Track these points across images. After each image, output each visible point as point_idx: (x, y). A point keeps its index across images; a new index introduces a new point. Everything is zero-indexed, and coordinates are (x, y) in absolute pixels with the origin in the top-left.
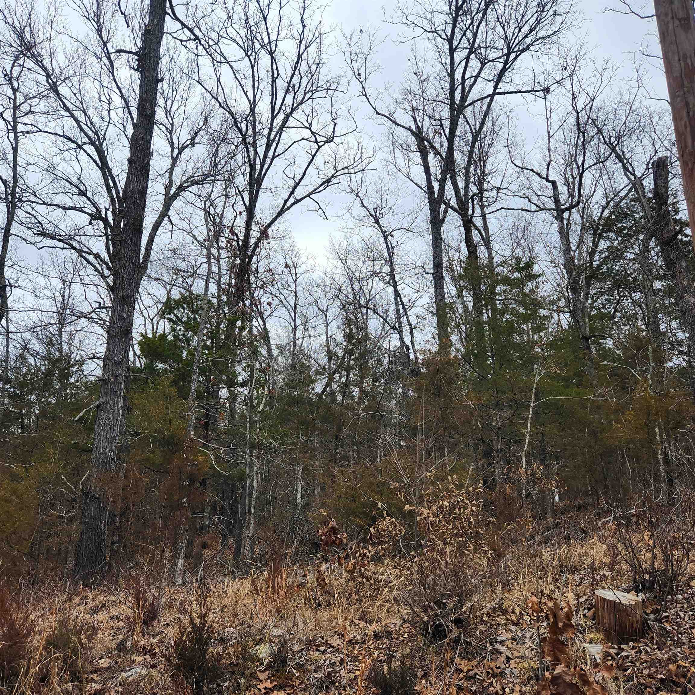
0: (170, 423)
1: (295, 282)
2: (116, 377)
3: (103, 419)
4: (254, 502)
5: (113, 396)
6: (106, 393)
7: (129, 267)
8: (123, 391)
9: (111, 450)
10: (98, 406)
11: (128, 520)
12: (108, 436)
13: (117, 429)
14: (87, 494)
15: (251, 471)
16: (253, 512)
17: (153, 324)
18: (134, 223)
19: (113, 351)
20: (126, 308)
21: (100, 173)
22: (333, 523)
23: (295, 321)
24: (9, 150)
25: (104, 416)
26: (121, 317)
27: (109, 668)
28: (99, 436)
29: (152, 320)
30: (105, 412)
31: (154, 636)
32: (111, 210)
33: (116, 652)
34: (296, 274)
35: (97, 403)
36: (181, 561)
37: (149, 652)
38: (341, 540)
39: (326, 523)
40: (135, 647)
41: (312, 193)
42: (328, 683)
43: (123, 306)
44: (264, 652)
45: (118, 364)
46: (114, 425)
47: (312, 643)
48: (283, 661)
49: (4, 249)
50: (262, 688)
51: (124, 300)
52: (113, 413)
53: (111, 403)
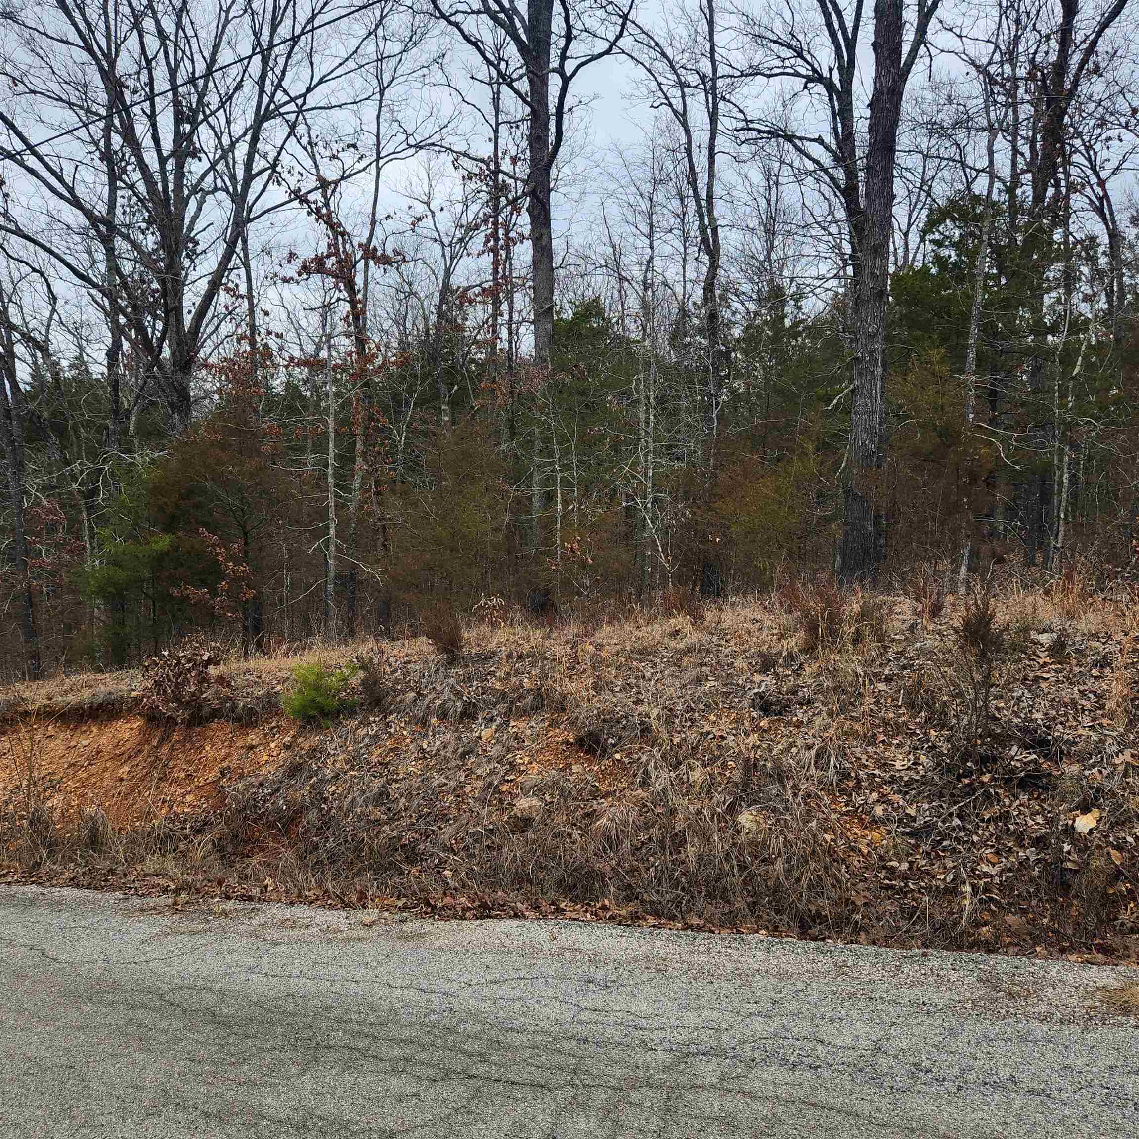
0: (942, 409)
2: (871, 353)
3: (859, 405)
4: (1064, 504)
5: (868, 378)
6: (861, 374)
7: (880, 203)
8: (880, 370)
9: (871, 441)
10: (853, 391)
12: (867, 426)
13: (876, 416)
15: (1061, 460)
16: (1062, 516)
19: (866, 321)
20: (878, 262)
26: (872, 273)
30: (861, 397)
32: (837, 65)
35: (852, 387)
36: (963, 569)
42: (1105, 662)
43: (875, 259)
44: (1045, 639)
45: (872, 337)
46: (873, 412)
47: (1094, 636)
48: (1063, 646)
49: (711, 175)
50: (1041, 661)
51: (876, 251)
52: (870, 398)
53: (866, 385)
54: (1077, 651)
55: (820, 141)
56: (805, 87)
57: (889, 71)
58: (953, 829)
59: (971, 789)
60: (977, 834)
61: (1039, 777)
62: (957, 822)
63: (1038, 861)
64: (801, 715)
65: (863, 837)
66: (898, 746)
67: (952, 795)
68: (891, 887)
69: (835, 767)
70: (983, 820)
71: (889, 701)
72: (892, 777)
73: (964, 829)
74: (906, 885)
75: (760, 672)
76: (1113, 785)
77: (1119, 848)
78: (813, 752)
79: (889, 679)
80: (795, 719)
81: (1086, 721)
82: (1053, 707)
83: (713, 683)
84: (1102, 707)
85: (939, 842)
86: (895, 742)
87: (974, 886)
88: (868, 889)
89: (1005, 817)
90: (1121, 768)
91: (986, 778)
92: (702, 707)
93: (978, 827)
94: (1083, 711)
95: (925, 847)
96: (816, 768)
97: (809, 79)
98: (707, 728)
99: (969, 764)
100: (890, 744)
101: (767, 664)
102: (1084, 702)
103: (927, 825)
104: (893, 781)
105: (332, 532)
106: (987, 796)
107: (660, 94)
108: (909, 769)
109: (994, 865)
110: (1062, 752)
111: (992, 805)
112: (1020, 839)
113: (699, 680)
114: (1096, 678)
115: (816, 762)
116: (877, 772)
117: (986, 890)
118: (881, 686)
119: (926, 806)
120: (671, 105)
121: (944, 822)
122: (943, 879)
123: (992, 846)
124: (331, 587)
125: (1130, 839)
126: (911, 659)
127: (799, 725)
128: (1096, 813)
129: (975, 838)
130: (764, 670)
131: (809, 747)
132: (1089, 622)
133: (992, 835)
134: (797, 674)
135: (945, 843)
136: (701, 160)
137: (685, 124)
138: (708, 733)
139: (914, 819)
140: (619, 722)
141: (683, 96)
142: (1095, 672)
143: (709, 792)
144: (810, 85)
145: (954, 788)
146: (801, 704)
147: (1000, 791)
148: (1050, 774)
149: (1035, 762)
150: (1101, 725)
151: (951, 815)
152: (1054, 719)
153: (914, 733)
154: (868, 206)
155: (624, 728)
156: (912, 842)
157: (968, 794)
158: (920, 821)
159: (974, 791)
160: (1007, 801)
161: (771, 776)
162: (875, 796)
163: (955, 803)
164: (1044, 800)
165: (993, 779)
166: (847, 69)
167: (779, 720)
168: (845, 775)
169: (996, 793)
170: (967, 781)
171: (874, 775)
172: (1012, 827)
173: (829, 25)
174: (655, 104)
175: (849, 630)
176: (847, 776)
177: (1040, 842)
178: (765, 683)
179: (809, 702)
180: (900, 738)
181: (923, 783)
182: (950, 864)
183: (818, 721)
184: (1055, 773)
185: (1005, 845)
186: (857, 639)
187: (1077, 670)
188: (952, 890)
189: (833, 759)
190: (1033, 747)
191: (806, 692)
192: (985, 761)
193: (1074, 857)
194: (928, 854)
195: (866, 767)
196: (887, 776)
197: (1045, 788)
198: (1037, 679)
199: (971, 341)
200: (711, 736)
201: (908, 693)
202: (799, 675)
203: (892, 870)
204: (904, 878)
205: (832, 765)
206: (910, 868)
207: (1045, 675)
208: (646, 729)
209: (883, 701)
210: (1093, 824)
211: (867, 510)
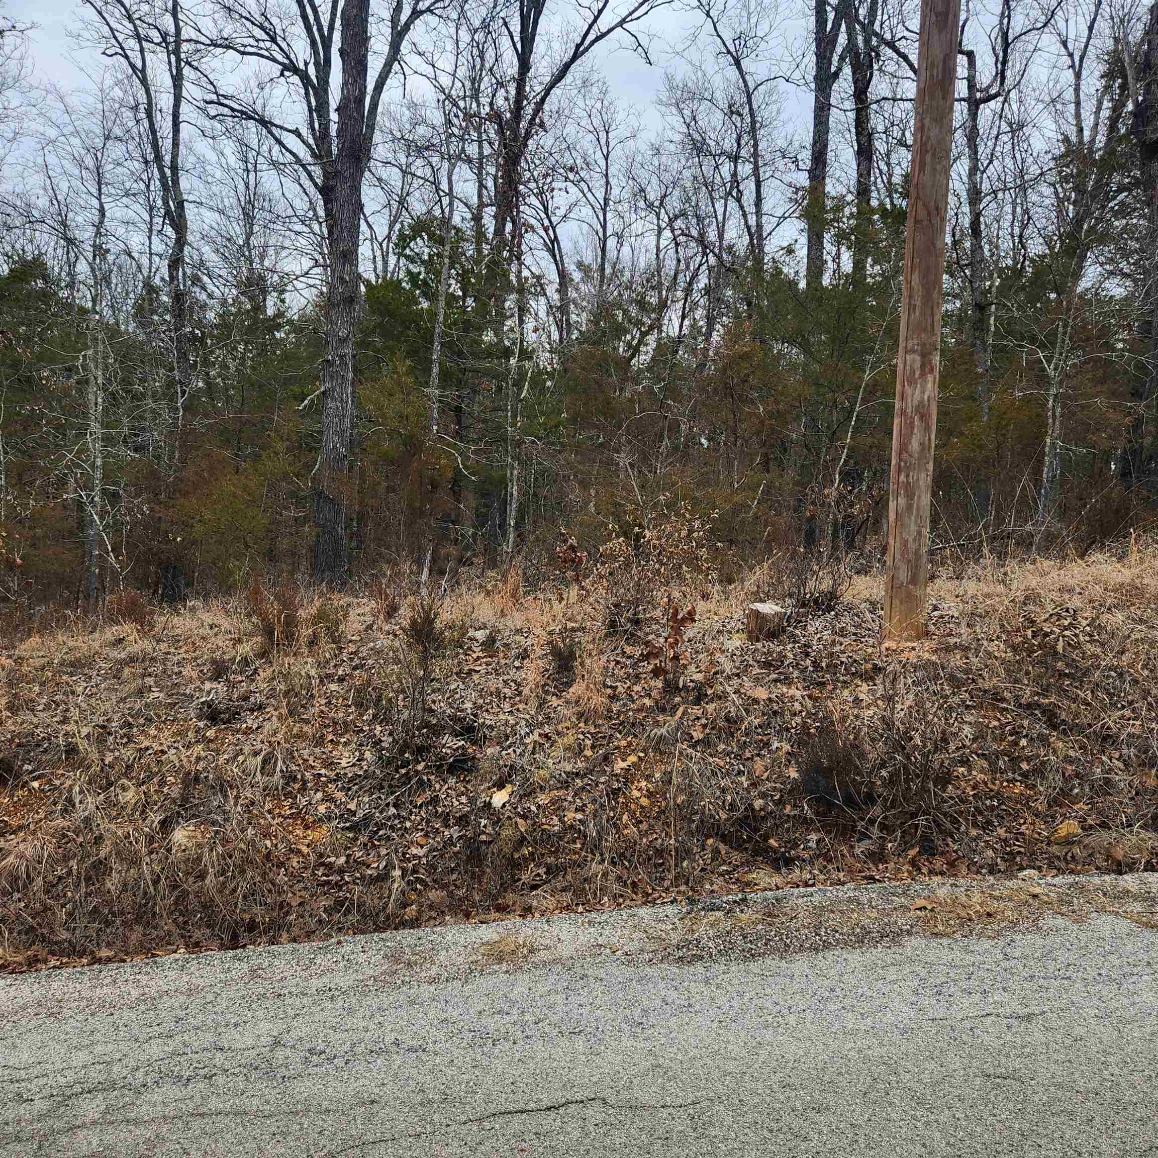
0: (407, 419)
1: (606, 159)
2: (342, 357)
3: (331, 408)
4: (514, 513)
5: (339, 381)
6: (332, 377)
8: (351, 375)
9: (342, 445)
10: (324, 393)
11: (366, 526)
12: (338, 429)
13: (347, 420)
14: (320, 494)
16: (512, 524)
17: (382, 249)
18: (351, 147)
19: (336, 324)
20: (348, 268)
22: (573, 541)
23: (604, 227)
25: (331, 404)
26: (342, 278)
28: (328, 428)
29: (381, 245)
30: (332, 400)
32: (313, 60)
34: (608, 144)
35: (323, 389)
36: (425, 572)
38: (580, 558)
39: (565, 541)
41: (624, 21)
42: (524, 655)
43: (344, 264)
44: (480, 635)
45: (343, 341)
46: (344, 416)
47: (519, 631)
48: (494, 641)
49: (176, 144)
50: (475, 656)
52: (342, 401)
53: (337, 388)
54: (506, 645)
55: (297, 133)
56: (282, 75)
57: (355, 81)
58: (390, 818)
59: (408, 777)
60: (410, 820)
61: (465, 761)
62: (392, 811)
63: (460, 837)
64: (251, 721)
65: (305, 837)
66: (346, 744)
67: (390, 786)
68: (328, 883)
69: (282, 771)
70: (415, 807)
71: (340, 700)
72: (337, 775)
73: (398, 816)
74: (343, 879)
75: (210, 679)
76: (523, 762)
77: (524, 817)
78: (259, 759)
79: (341, 680)
80: (244, 726)
81: (507, 707)
82: (481, 696)
83: (157, 694)
84: (520, 694)
85: (376, 832)
86: (343, 740)
87: (404, 870)
88: (305, 888)
89: (435, 801)
90: (530, 747)
91: (420, 767)
92: (141, 721)
93: (411, 813)
94: (505, 697)
95: (363, 839)
96: (262, 774)
97: (285, 68)
98: (146, 743)
99: (406, 755)
100: (338, 743)
101: (219, 671)
102: (506, 690)
103: (367, 818)
104: (338, 777)
106: (421, 783)
107: (113, 41)
108: (354, 765)
109: (422, 847)
110: (485, 737)
111: (424, 792)
112: (445, 819)
113: (140, 692)
114: (517, 668)
115: (263, 768)
116: (323, 771)
117: (415, 871)
118: (333, 687)
119: (366, 799)
120: (126, 57)
121: (381, 813)
122: (376, 866)
123: (422, 830)
125: (533, 808)
126: (363, 659)
127: (248, 731)
128: (509, 788)
129: (408, 824)
130: (216, 677)
131: (256, 754)
132: (516, 619)
133: (422, 820)
134: (251, 679)
135: (381, 833)
136: (165, 126)
137: (144, 82)
138: (147, 749)
139: (354, 813)
140: (38, 745)
141: (142, 50)
142: (517, 664)
143: (143, 812)
144: (287, 73)
145: (393, 779)
146: (252, 710)
147: (432, 777)
148: (474, 758)
149: (463, 747)
150: (518, 710)
151: (388, 805)
152: (481, 707)
153: (362, 731)
155: (45, 751)
156: (351, 835)
157: (405, 784)
158: (360, 814)
159: (410, 779)
160: (437, 786)
161: (213, 787)
162: (319, 795)
163: (393, 793)
164: (468, 782)
165: (427, 767)
166: (324, 68)
167: (227, 728)
168: (290, 778)
169: (429, 780)
170: (403, 771)
171: (320, 775)
172: (440, 810)
173: (304, 17)
174: (109, 52)
175: (306, 632)
176: (295, 779)
177: (463, 821)
178: (215, 691)
179: (260, 707)
180: (348, 736)
181: (365, 778)
182: (383, 852)
183: (267, 726)
184: (479, 756)
185: (433, 827)
186: (313, 642)
187: (503, 662)
188: (384, 877)
189: (280, 763)
190: (462, 735)
191: (259, 698)
192: (420, 750)
193: (489, 830)
194: (365, 845)
195: (313, 767)
196: (332, 775)
197: (470, 771)
198: (470, 672)
199: (435, 357)
200: (150, 751)
201: (358, 691)
202: (253, 681)
203: (329, 866)
204: (341, 871)
205: (278, 769)
206: (347, 862)
207: (477, 668)
208: (72, 750)
209: (334, 701)
210: (506, 799)
211: (338, 513)
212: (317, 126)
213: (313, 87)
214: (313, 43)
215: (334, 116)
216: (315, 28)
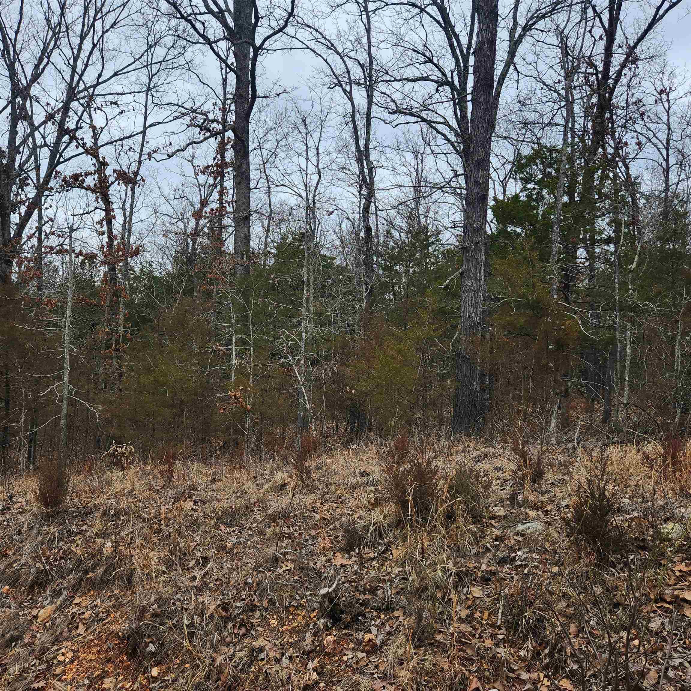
1: (668, 112)
2: (476, 244)
3: (467, 285)
4: (627, 369)
5: (474, 263)
6: (468, 261)
7: (482, 128)
8: (483, 258)
9: (477, 314)
10: (462, 274)
11: (497, 380)
12: (473, 302)
13: (481, 294)
14: (458, 355)
16: (627, 378)
17: (503, 186)
19: (472, 218)
20: (481, 173)
21: (443, 33)
24: (364, 32)
26: (477, 183)
27: (505, 517)
28: (465, 301)
29: (502, 182)
30: (468, 278)
31: (542, 494)
32: (456, 71)
33: (508, 503)
34: (668, 101)
35: (461, 270)
37: (541, 508)
40: (526, 501)
43: (478, 170)
45: (477, 232)
46: (478, 291)
49: (368, 133)
51: (479, 164)
52: (476, 279)
53: (473, 269)
55: (446, 123)
56: (437, 91)
57: (489, 27)
64: (375, 630)
71: (486, 616)
75: (342, 551)
79: (485, 580)
97: (440, 83)
101: (351, 541)
105: (66, 378)
118: (477, 591)
120: (341, 86)
124: (63, 422)
126: (512, 549)
130: (348, 549)
134: (383, 557)
136: (361, 122)
137: (351, 99)
146: (378, 609)
154: (474, 130)
167: (348, 636)
173: (451, 46)
174: (332, 86)
179: (389, 608)
191: (388, 591)
201: (509, 606)
211: (473, 370)
212: (458, 111)
213: (456, 90)
214: (457, 60)
215: (470, 105)
216: (458, 51)
